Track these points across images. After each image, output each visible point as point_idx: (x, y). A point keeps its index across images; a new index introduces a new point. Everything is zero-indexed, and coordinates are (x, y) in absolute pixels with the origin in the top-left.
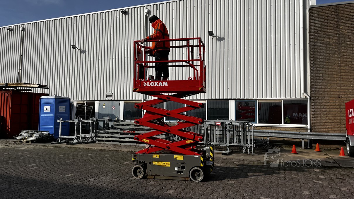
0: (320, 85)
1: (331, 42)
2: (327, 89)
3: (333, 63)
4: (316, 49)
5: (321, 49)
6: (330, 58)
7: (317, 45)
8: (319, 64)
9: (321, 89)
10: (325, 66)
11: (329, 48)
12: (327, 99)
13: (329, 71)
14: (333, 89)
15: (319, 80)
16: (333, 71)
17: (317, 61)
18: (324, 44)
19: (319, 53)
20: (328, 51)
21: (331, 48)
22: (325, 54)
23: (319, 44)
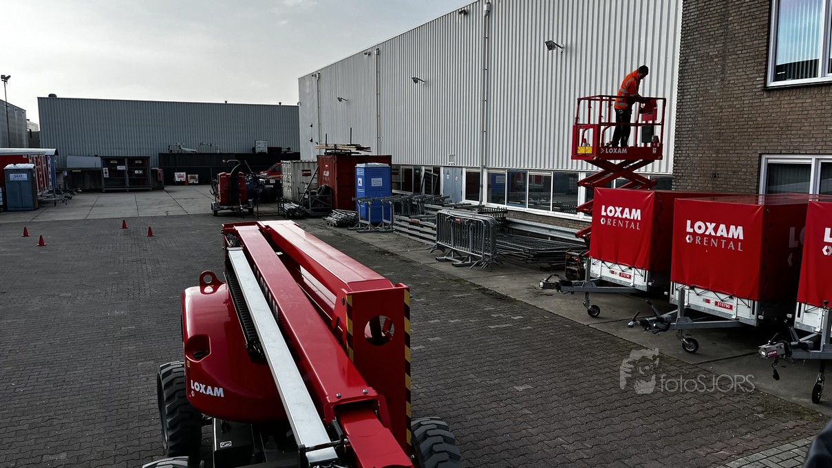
0: (687, 148)
1: (711, 54)
2: (696, 158)
3: (711, 101)
4: (687, 70)
5: (693, 71)
6: (707, 91)
7: (689, 61)
8: (689, 103)
9: (688, 158)
10: (697, 109)
11: (708, 66)
12: (695, 178)
13: (704, 118)
14: (705, 158)
15: (686, 138)
16: (709, 118)
17: (685, 97)
18: (700, 59)
19: (691, 79)
20: (706, 73)
21: (709, 68)
22: (700, 81)
23: (692, 59)
